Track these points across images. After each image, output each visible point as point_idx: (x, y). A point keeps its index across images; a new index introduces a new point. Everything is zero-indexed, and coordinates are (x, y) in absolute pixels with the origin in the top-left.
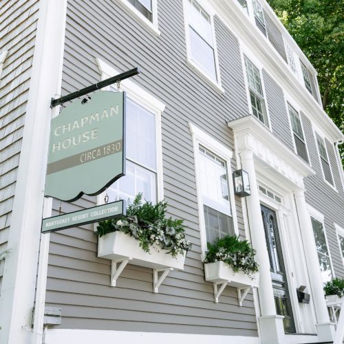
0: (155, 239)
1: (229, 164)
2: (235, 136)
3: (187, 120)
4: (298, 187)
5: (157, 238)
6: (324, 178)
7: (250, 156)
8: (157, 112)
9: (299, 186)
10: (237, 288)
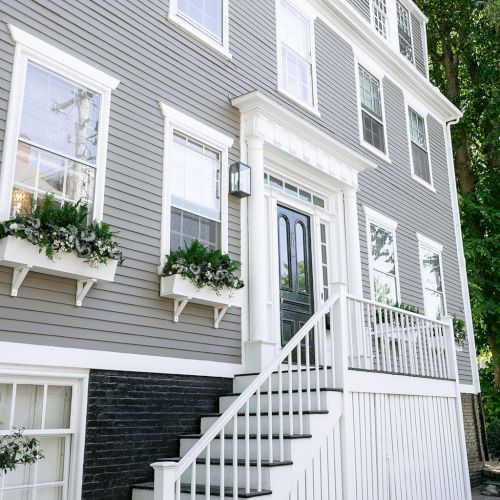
0: (60, 246)
1: (225, 156)
2: (243, 117)
3: (158, 99)
4: (347, 185)
5: (62, 244)
6: (413, 172)
7: (259, 145)
8: (105, 92)
9: (349, 183)
10: (213, 308)
